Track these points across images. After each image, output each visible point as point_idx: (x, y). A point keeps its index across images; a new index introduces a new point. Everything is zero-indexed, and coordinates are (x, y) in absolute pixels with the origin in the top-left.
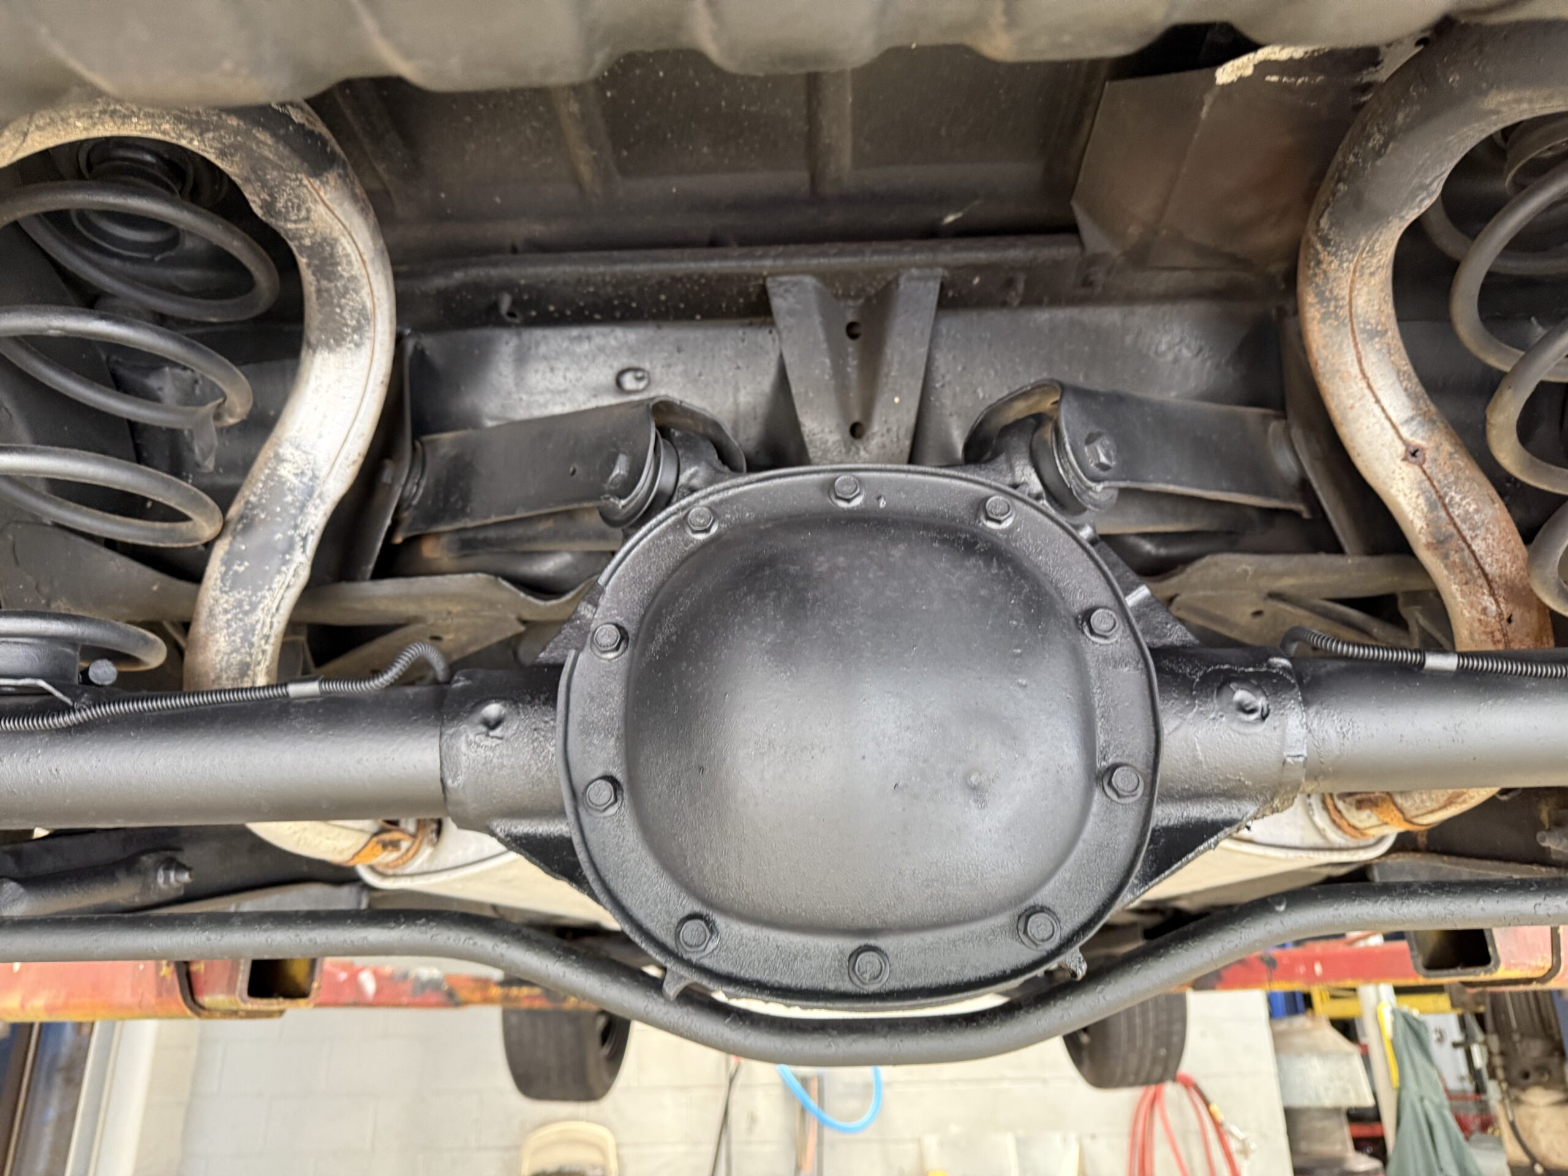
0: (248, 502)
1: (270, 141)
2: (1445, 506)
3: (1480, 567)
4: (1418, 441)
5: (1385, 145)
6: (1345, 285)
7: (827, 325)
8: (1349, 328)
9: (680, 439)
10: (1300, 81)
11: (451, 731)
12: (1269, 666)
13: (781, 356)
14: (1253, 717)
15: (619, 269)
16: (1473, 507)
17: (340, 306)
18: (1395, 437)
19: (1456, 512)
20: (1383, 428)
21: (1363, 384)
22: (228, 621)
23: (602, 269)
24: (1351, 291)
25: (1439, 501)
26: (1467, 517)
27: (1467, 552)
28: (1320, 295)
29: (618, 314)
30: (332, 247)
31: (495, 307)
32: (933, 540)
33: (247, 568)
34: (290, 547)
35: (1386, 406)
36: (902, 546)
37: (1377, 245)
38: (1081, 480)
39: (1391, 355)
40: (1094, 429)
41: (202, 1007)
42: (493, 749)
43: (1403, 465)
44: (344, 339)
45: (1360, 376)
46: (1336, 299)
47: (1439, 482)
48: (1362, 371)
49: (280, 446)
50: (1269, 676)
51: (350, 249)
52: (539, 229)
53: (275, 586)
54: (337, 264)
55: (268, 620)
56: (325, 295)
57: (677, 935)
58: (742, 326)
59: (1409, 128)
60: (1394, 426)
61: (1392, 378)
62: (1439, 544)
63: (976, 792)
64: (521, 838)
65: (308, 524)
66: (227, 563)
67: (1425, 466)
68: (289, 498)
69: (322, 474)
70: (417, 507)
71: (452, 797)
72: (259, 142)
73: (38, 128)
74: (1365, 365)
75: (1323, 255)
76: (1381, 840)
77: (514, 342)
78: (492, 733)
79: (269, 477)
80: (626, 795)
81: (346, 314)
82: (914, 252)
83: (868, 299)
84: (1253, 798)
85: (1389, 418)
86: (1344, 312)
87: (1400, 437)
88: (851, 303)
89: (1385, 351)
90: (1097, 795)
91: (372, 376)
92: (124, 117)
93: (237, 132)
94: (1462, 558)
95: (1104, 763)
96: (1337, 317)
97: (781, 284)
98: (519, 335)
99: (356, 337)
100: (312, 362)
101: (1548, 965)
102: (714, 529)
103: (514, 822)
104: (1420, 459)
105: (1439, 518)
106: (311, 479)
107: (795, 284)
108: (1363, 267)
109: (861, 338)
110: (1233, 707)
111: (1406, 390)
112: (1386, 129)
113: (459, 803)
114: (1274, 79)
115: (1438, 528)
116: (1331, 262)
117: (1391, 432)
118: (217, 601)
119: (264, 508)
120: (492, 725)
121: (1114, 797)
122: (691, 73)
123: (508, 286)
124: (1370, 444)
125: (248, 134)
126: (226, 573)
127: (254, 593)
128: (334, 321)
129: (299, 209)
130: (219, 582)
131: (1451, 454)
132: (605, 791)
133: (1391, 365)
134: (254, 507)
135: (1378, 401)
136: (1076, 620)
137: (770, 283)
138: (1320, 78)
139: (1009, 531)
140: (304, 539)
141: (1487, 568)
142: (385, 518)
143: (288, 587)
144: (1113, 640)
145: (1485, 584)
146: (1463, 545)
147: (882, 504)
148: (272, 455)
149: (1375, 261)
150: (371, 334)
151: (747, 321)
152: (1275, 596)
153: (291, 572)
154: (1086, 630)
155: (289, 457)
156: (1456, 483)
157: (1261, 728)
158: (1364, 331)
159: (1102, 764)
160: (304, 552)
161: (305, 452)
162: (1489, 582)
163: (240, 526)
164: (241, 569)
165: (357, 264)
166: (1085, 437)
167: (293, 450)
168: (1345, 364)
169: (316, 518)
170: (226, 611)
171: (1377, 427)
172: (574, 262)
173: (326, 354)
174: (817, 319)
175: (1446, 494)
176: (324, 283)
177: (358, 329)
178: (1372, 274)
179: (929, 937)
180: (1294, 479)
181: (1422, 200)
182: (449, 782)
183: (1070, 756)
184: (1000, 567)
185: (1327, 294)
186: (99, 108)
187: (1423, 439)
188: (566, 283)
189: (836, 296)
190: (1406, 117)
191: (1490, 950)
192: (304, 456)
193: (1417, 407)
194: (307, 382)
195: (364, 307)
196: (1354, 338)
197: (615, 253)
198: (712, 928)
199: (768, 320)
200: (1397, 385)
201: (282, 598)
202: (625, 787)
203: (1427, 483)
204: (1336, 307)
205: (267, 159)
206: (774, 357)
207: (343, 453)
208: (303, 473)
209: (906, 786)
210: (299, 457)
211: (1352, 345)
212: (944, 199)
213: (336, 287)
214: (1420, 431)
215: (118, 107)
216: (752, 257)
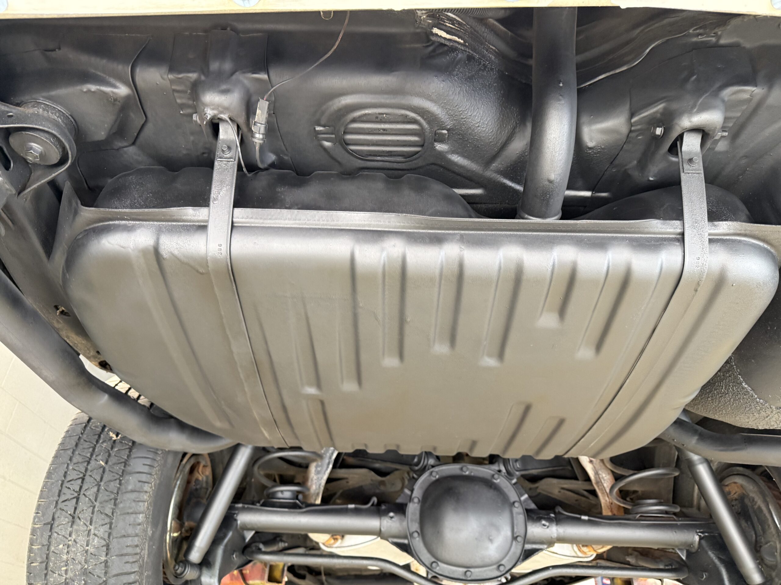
3: (605, 490)
4: (592, 459)
11: (383, 518)
12: (550, 516)
14: (546, 527)
16: (605, 475)
19: (601, 476)
22: (316, 482)
25: (597, 473)
26: (603, 478)
32: (484, 484)
38: (513, 471)
42: (392, 523)
43: (589, 464)
47: (597, 468)
50: (550, 518)
57: (431, 566)
63: (491, 541)
64: (395, 542)
67: (594, 464)
76: (592, 555)
78: (392, 519)
80: (421, 536)
84: (545, 544)
90: (514, 542)
94: (602, 487)
102: (437, 477)
103: (394, 539)
105: (597, 477)
110: (542, 525)
113: (383, 534)
115: (597, 479)
118: (313, 477)
121: (517, 543)
126: (316, 470)
127: (320, 475)
130: (314, 472)
131: (599, 462)
132: (416, 535)
136: (512, 504)
139: (499, 483)
141: (607, 491)
144: (519, 509)
146: (602, 484)
152: (563, 489)
156: (600, 469)
157: (547, 529)
159: (515, 536)
166: (515, 461)
170: (316, 480)
175: (598, 471)
182: (381, 528)
183: (509, 533)
184: (497, 492)
198: (438, 565)
202: (420, 534)
203: (594, 468)
209: (477, 538)
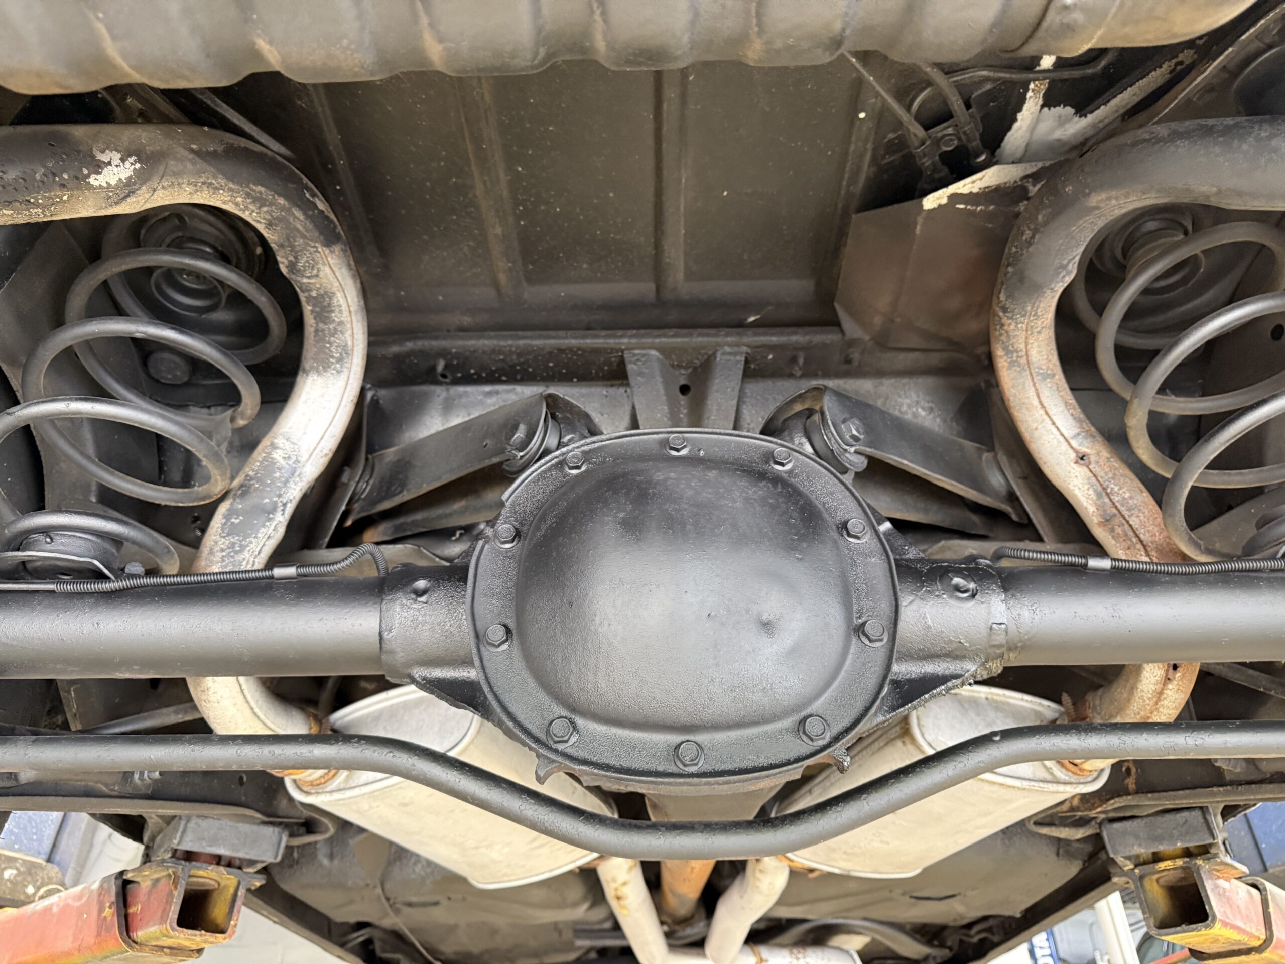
0: (247, 476)
1: (302, 218)
2: (1107, 494)
3: (1137, 536)
4: (1084, 450)
5: (1033, 237)
6: (1022, 340)
7: (666, 383)
8: (1028, 372)
9: (562, 418)
10: (979, 209)
11: (389, 598)
12: (977, 564)
13: (634, 407)
14: (965, 595)
15: (521, 343)
16: (1127, 495)
17: (329, 343)
18: (1068, 448)
19: (1116, 498)
20: (1059, 442)
21: (1042, 412)
22: (223, 556)
23: (510, 342)
24: (1026, 346)
25: (1104, 491)
26: (1124, 501)
27: (1126, 526)
28: (1006, 349)
29: (519, 377)
30: (330, 298)
31: (433, 368)
32: (737, 470)
33: (241, 521)
34: (273, 510)
35: (1059, 427)
36: (714, 472)
37: (1039, 310)
38: (839, 445)
39: (1059, 391)
40: (847, 415)
41: (136, 943)
42: (418, 610)
43: (1075, 466)
44: (329, 367)
45: (1039, 406)
46: (1017, 352)
47: (1102, 477)
48: (1041, 402)
49: (275, 438)
50: (977, 569)
51: (342, 301)
52: (467, 320)
53: (260, 535)
54: (332, 311)
55: (252, 560)
56: (320, 334)
57: (548, 731)
58: (606, 385)
59: (1046, 223)
60: (1065, 438)
61: (1061, 407)
62: (1107, 521)
63: (767, 627)
64: (433, 681)
65: (288, 494)
66: (227, 517)
67: (1091, 467)
68: (277, 475)
69: (303, 459)
70: (364, 499)
71: (386, 646)
72: (295, 217)
73: (163, 187)
74: (1042, 399)
75: (1005, 320)
76: (1099, 775)
77: (444, 394)
78: (419, 599)
79: (264, 459)
80: (515, 637)
81: (333, 350)
82: (727, 335)
83: (695, 369)
84: (972, 660)
85: (1062, 435)
86: (1023, 361)
87: (1072, 447)
88: (683, 371)
89: (1055, 388)
90: (854, 640)
91: (346, 395)
92: (216, 189)
93: (282, 209)
94: (1124, 531)
95: (860, 621)
96: (1019, 365)
97: (634, 355)
98: (448, 390)
99: (338, 366)
100: (305, 382)
101: (1263, 937)
102: (584, 468)
103: (430, 670)
104: (1087, 462)
105: (1105, 503)
106: (294, 463)
107: (644, 356)
108: (1032, 327)
109: (690, 394)
110: (952, 588)
111: (1072, 415)
112: (1032, 227)
113: (391, 652)
114: (962, 206)
115: (1105, 511)
116: (1010, 324)
117: (1065, 444)
118: (216, 543)
119: (259, 480)
120: (420, 593)
121: (867, 642)
122: (578, 210)
123: (443, 353)
124: (1051, 454)
125: (289, 211)
126: (225, 524)
127: (244, 539)
128: (325, 353)
129: (312, 269)
130: (219, 530)
131: (1108, 458)
132: (500, 633)
133: (1060, 399)
134: (251, 479)
135: (1054, 423)
136: (838, 528)
137: (627, 355)
138: (992, 208)
139: (790, 472)
140: (285, 505)
141: (1142, 536)
142: (342, 505)
143: (269, 537)
144: (863, 541)
145: (1142, 549)
146: (1124, 521)
147: (702, 453)
148: (269, 444)
149: (1039, 323)
150: (348, 365)
151: (609, 383)
153: (272, 527)
154: (845, 533)
155: (281, 445)
156: (1113, 478)
157: (971, 604)
158: (1038, 374)
159: (857, 621)
160: (283, 514)
161: (292, 443)
162: (1145, 547)
163: (240, 492)
164: (238, 521)
165: (346, 313)
166: (842, 419)
167: (283, 441)
168: (1028, 398)
169: (295, 492)
170: (222, 550)
171: (1055, 441)
172: (491, 338)
173: (315, 377)
174: (659, 379)
175: (1108, 487)
176: (321, 325)
177: (340, 360)
178: (1039, 333)
179: (734, 734)
180: (1003, 491)
181: (1064, 277)
182: (386, 635)
184: (783, 488)
185: (1010, 348)
186: (202, 180)
187: (1087, 448)
188: (484, 352)
189: (672, 366)
190: (1043, 217)
191: (1207, 907)
192: (292, 446)
193: (1081, 427)
194: (300, 396)
195: (346, 346)
196: (1033, 380)
197: (520, 333)
198: (574, 726)
199: (625, 382)
200: (1066, 411)
201: (264, 545)
202: (514, 632)
203: (1094, 479)
204: (1018, 357)
205: (298, 230)
206: (628, 409)
207: (319, 447)
208: (289, 458)
209: (716, 616)
210: (288, 446)
211: (1031, 384)
212: (748, 306)
213: (329, 328)
214: (1085, 442)
215: (214, 181)
216: (615, 337)
